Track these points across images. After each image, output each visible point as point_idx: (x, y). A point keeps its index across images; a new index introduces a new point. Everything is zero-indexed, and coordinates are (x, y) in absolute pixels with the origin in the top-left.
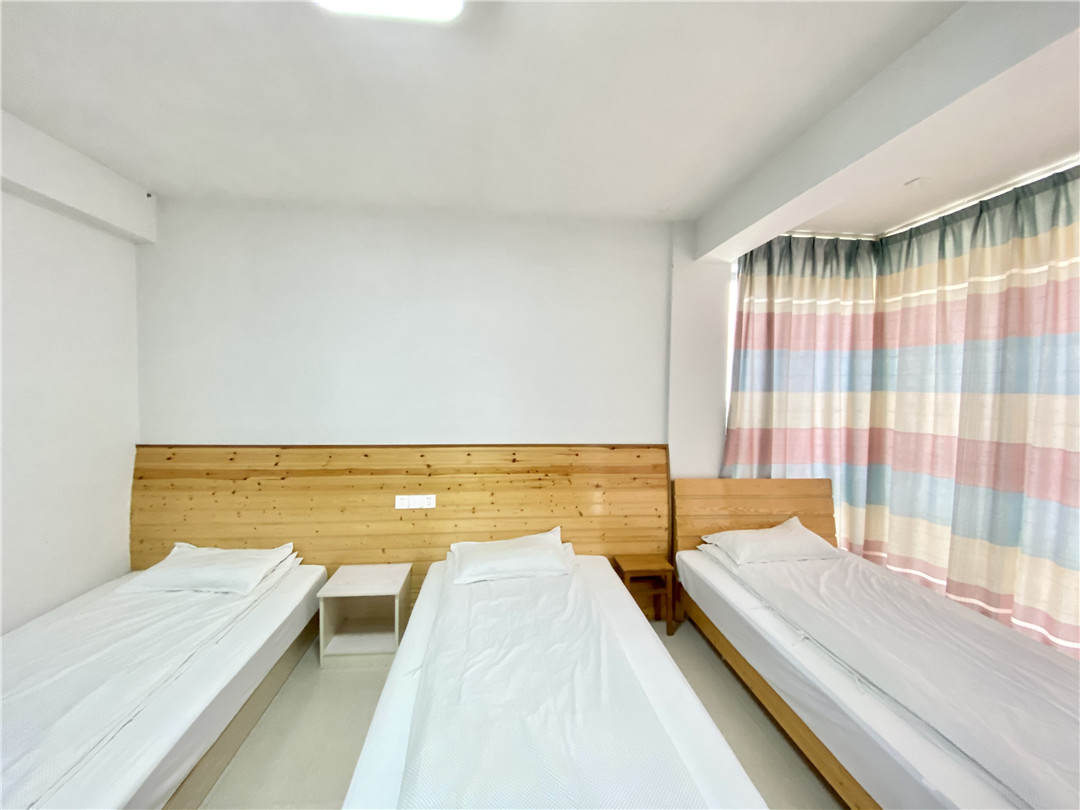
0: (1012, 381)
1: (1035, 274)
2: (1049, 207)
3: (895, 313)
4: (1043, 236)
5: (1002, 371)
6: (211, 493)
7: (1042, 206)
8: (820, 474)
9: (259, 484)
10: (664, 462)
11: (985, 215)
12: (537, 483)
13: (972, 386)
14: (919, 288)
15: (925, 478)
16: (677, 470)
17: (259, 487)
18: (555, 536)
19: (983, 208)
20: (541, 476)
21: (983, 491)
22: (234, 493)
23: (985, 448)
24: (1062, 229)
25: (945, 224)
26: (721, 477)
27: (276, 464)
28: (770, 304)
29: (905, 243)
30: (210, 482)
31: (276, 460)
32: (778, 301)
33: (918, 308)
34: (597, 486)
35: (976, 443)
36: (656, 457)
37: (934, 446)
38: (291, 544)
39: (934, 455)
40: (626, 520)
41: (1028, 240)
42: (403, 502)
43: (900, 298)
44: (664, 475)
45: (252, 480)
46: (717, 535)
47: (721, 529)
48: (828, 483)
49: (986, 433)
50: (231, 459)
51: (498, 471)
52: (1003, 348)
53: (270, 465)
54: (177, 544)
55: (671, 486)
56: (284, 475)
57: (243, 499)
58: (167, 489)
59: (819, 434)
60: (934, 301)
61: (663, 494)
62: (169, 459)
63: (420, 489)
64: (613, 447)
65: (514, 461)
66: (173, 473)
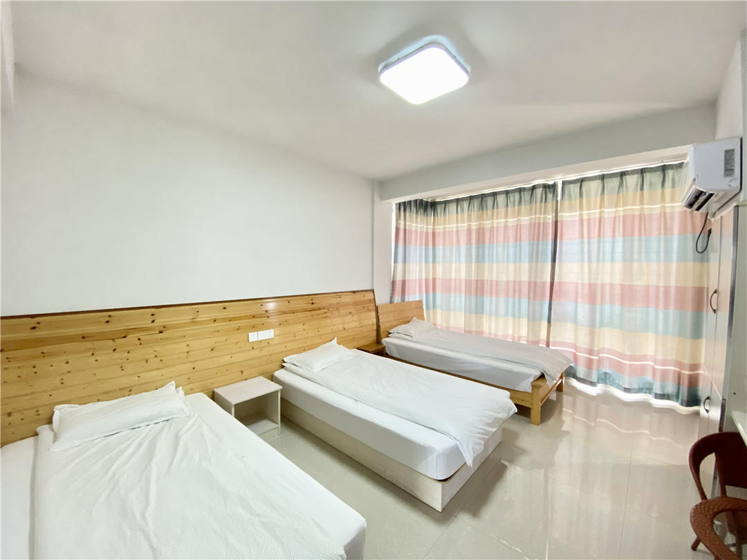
0: (480, 259)
1: (487, 224)
2: (492, 203)
3: (439, 233)
4: (490, 211)
5: (478, 256)
6: (90, 354)
7: (490, 201)
8: (417, 299)
9: (139, 339)
10: (373, 297)
11: (472, 201)
12: (324, 315)
13: (469, 261)
14: (449, 224)
15: (453, 295)
16: (378, 302)
17: (139, 342)
18: (335, 342)
19: (471, 198)
20: (326, 310)
21: (473, 297)
22: (114, 350)
23: (473, 282)
24: (495, 210)
25: (458, 200)
26: (391, 303)
27: (153, 322)
28: (405, 225)
29: (443, 205)
30: (88, 345)
31: (153, 318)
32: (407, 223)
33: (449, 231)
34: (350, 313)
35: (470, 280)
36: (369, 296)
37: (455, 283)
38: (173, 382)
39: (455, 287)
40: (362, 329)
41: (485, 212)
42: (254, 337)
43: (442, 227)
44: (373, 304)
45: (132, 338)
46: (395, 328)
47: (396, 326)
48: (421, 302)
49: (473, 277)
50: (107, 322)
51: (305, 310)
52: (478, 248)
53: (147, 323)
54: (57, 407)
55: (377, 308)
56: (162, 329)
57: (126, 354)
58: (35, 357)
59: (424, 281)
60: (455, 229)
61: (374, 314)
62: (34, 328)
63: (264, 327)
64: (354, 292)
65: (313, 303)
66: (41, 342)
